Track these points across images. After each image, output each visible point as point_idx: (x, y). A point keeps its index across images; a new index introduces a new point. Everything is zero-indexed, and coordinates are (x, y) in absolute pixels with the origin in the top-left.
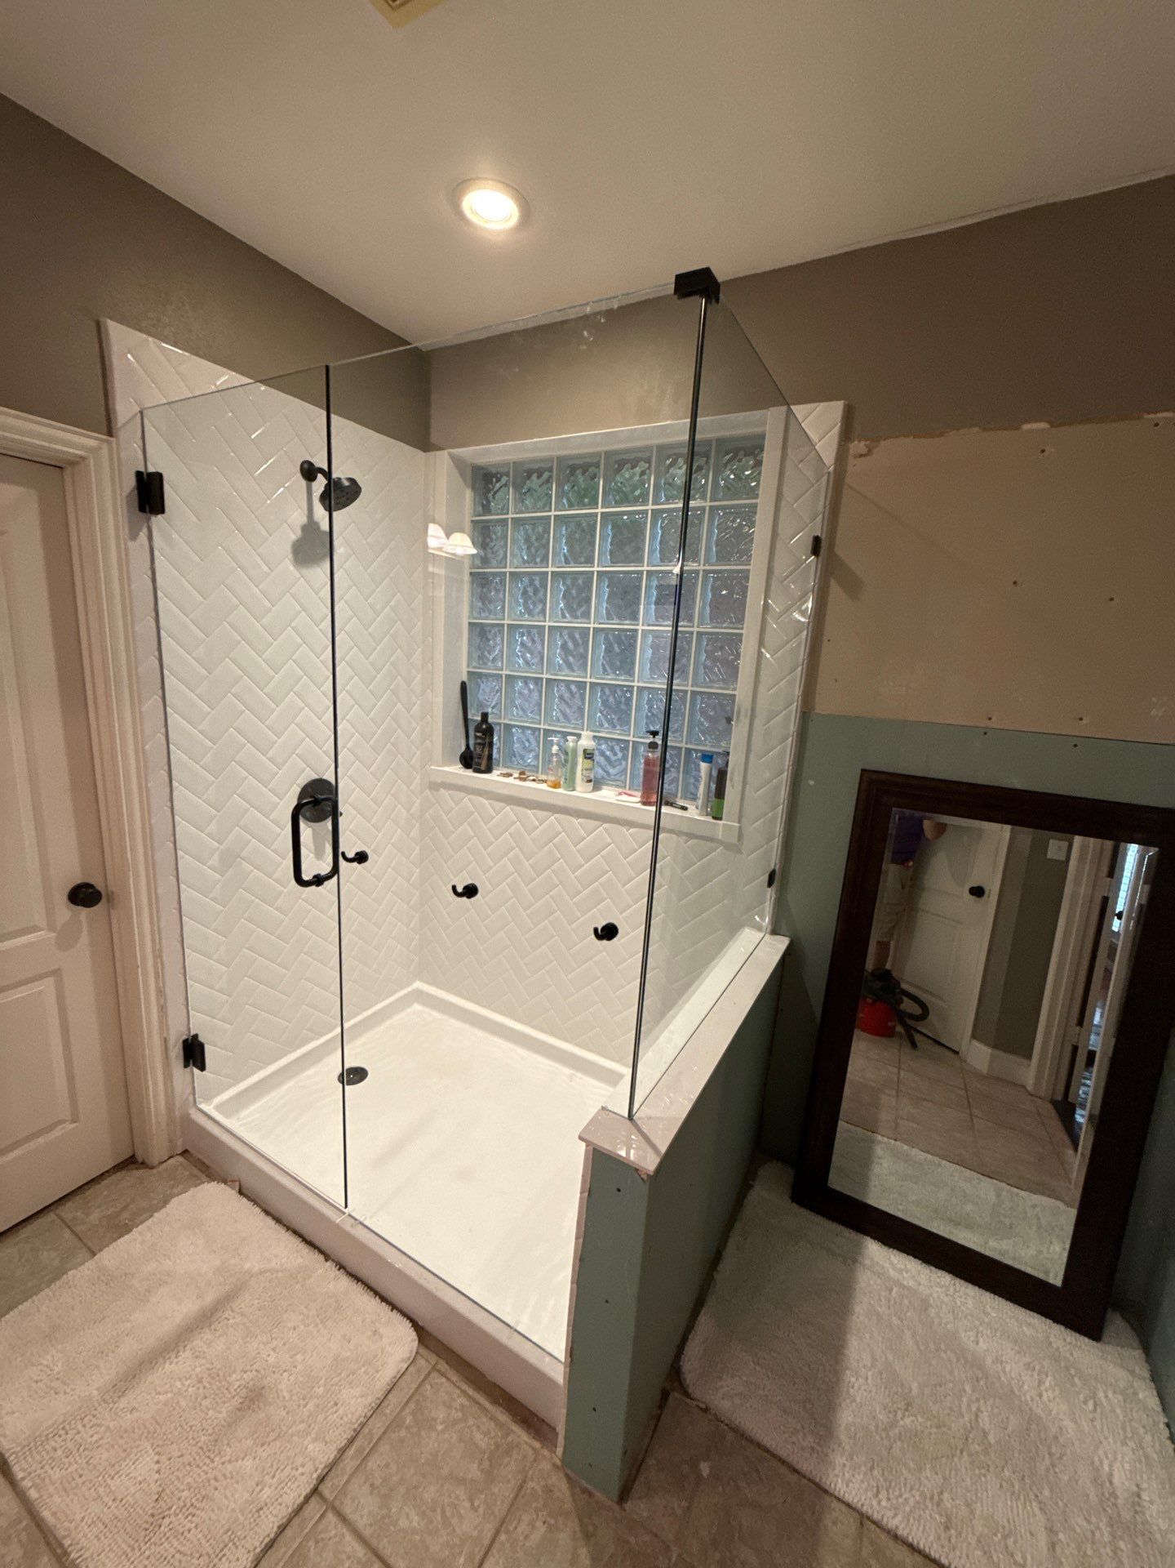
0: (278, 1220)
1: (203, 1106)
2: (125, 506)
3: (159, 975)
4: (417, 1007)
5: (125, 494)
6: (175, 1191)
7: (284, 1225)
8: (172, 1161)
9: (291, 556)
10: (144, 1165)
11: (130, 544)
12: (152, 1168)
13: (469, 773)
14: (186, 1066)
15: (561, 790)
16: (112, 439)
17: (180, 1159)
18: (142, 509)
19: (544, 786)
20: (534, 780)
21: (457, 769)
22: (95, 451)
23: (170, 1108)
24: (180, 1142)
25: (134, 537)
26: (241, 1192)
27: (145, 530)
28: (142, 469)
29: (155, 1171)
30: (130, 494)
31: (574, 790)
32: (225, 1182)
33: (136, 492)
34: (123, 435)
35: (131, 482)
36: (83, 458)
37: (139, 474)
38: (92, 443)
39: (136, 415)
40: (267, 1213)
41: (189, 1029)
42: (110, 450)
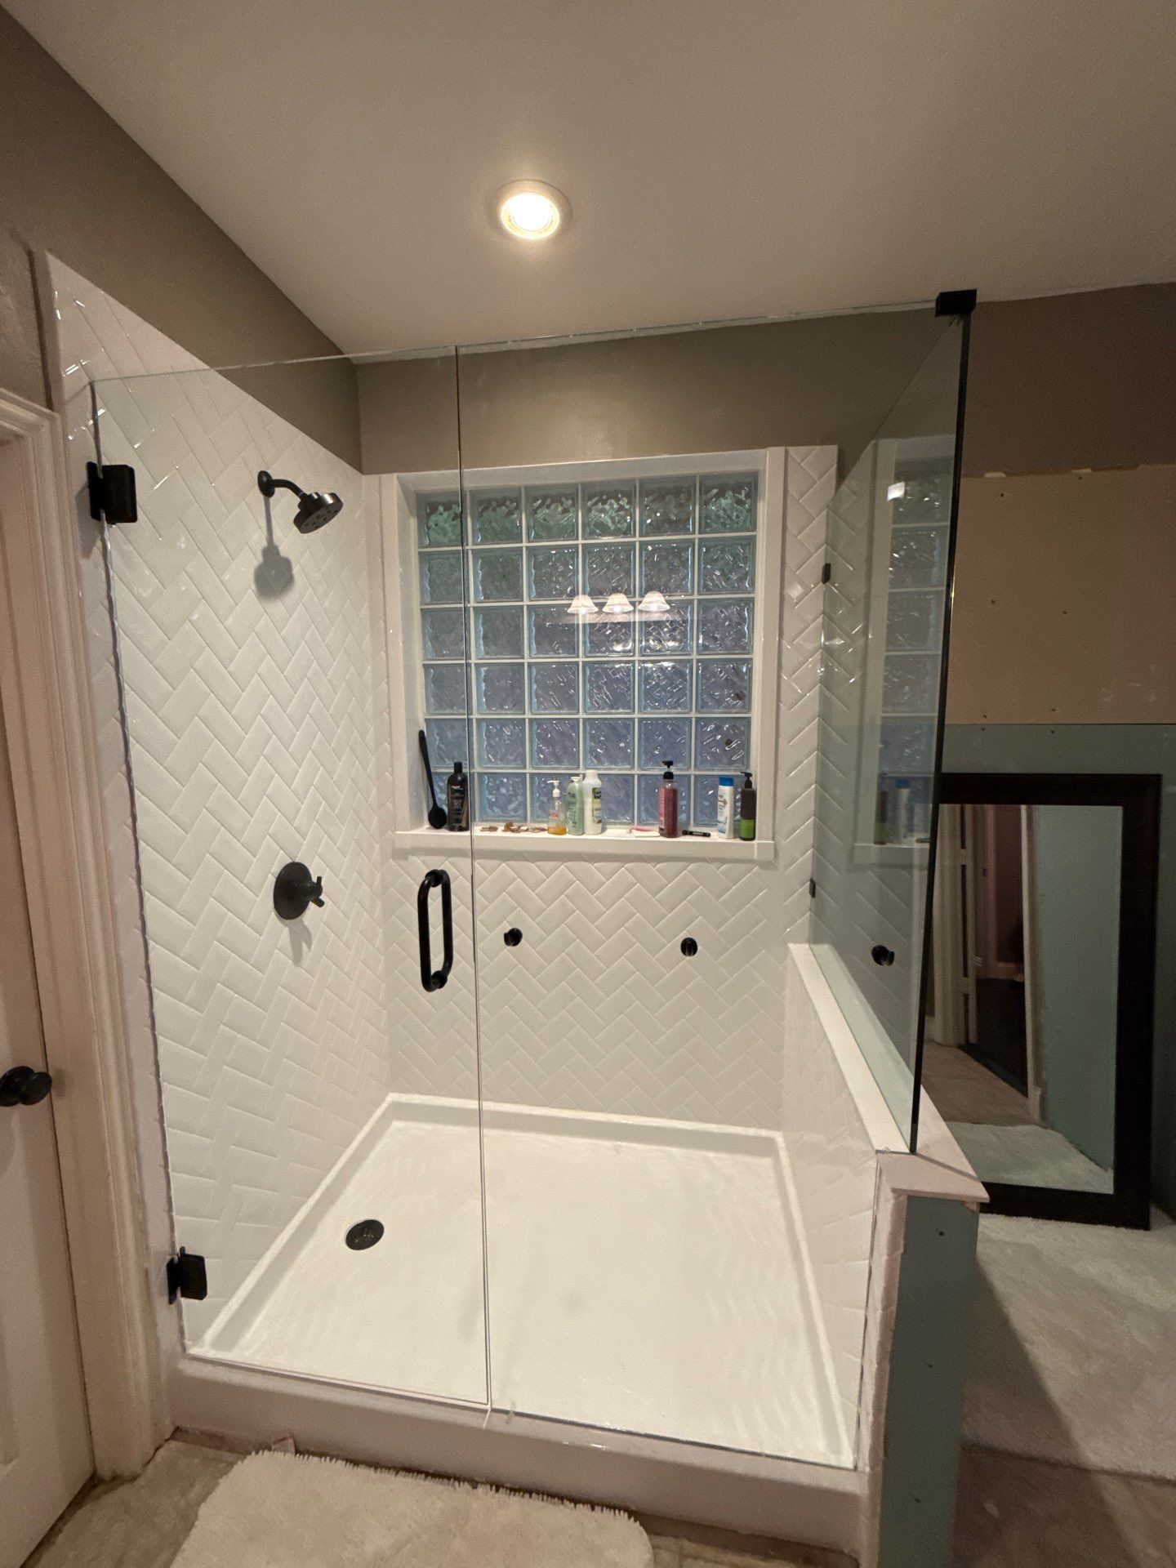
0: (376, 1465)
1: (194, 1351)
2: (75, 511)
3: (135, 1176)
4: (397, 1124)
5: (75, 493)
6: (193, 1495)
7: (388, 1468)
8: (161, 1452)
9: (253, 586)
10: (117, 1480)
11: (83, 562)
12: (134, 1478)
13: (444, 833)
14: (172, 1299)
15: (567, 836)
16: (56, 415)
17: (173, 1444)
18: (95, 515)
19: (545, 835)
20: (527, 830)
21: (425, 829)
22: (35, 427)
23: (154, 1373)
24: (168, 1421)
25: (87, 553)
26: (298, 1451)
27: (99, 544)
28: (95, 461)
29: (141, 1482)
30: (81, 492)
31: (583, 833)
32: (264, 1446)
33: (87, 491)
34: (70, 409)
35: (81, 478)
36: (18, 437)
37: (91, 468)
38: (31, 417)
39: (85, 387)
40: (355, 1462)
41: (173, 1244)
42: (53, 430)
